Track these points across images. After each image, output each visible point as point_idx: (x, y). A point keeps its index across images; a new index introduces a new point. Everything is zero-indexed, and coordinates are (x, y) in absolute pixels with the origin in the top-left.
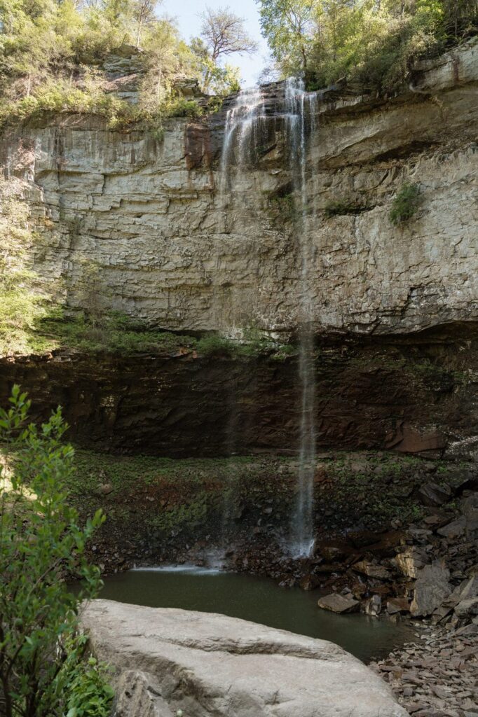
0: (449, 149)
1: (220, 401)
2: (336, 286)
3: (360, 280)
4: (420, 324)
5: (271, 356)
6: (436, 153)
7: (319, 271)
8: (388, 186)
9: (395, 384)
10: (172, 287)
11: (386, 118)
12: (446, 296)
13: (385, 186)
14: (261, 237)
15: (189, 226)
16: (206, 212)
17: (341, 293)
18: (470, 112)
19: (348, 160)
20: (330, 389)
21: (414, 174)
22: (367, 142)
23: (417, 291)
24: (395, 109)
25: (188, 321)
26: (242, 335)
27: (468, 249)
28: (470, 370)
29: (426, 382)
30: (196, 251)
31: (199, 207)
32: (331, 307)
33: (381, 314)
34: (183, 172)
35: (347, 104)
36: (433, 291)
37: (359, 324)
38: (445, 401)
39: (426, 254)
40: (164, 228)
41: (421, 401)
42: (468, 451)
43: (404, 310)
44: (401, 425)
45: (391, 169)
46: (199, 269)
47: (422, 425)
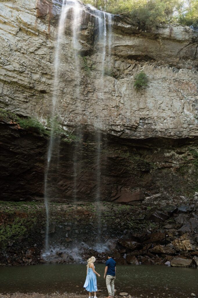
0: (159, 64)
1: (26, 161)
2: (103, 109)
3: (116, 109)
4: (143, 136)
5: (63, 139)
6: (154, 64)
7: (95, 100)
8: (130, 71)
9: (123, 165)
10: (8, 82)
11: (137, 40)
12: (156, 125)
13: (128, 70)
14: (68, 71)
15: (28, 49)
16: (41, 45)
17: (106, 113)
18: (171, 52)
19: (116, 52)
20: (88, 165)
21: (142, 70)
22: (127, 47)
23: (142, 121)
24: (142, 38)
25: (12, 106)
26: (46, 124)
27: (165, 107)
28: (158, 162)
29: (138, 166)
30: (29, 65)
31: (37, 40)
32: (100, 120)
33: (126, 128)
34: (33, 16)
35: (123, 26)
36: (150, 122)
37: (114, 131)
38: (144, 177)
39: (147, 105)
40: (12, 43)
41: (134, 176)
42: (154, 201)
43: (136, 128)
44: (120, 189)
45: (133, 64)
46: (29, 76)
47: (132, 188)
